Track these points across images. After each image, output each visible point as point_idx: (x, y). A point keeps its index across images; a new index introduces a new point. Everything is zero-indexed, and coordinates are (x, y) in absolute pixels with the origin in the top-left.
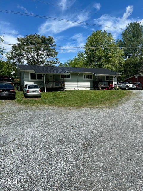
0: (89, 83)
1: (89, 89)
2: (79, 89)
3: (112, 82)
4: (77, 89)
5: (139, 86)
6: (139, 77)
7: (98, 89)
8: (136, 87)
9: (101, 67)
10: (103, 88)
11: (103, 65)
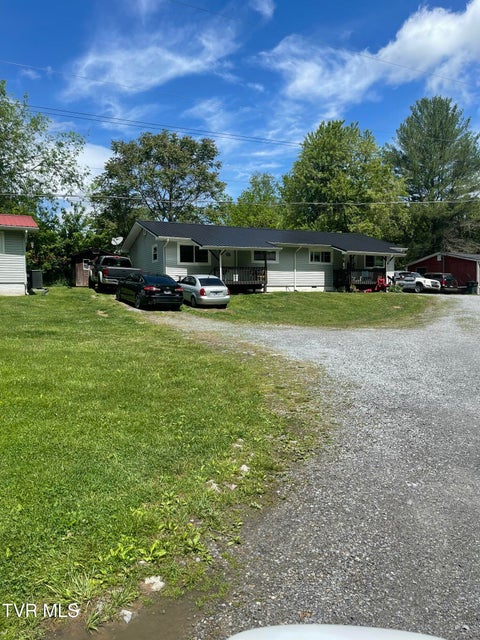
0: (322, 274)
1: (322, 289)
2: (297, 289)
3: (383, 272)
4: (292, 289)
5: (448, 283)
6: (446, 259)
7: (349, 290)
8: (442, 287)
9: (346, 230)
10: (361, 288)
11: (350, 223)
